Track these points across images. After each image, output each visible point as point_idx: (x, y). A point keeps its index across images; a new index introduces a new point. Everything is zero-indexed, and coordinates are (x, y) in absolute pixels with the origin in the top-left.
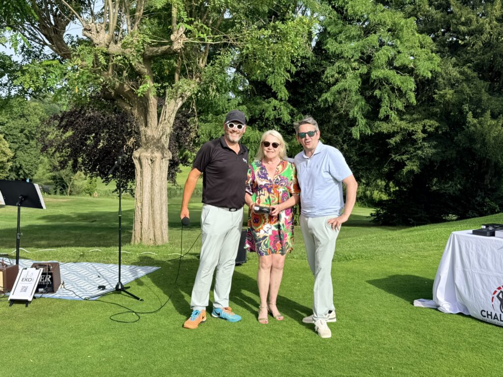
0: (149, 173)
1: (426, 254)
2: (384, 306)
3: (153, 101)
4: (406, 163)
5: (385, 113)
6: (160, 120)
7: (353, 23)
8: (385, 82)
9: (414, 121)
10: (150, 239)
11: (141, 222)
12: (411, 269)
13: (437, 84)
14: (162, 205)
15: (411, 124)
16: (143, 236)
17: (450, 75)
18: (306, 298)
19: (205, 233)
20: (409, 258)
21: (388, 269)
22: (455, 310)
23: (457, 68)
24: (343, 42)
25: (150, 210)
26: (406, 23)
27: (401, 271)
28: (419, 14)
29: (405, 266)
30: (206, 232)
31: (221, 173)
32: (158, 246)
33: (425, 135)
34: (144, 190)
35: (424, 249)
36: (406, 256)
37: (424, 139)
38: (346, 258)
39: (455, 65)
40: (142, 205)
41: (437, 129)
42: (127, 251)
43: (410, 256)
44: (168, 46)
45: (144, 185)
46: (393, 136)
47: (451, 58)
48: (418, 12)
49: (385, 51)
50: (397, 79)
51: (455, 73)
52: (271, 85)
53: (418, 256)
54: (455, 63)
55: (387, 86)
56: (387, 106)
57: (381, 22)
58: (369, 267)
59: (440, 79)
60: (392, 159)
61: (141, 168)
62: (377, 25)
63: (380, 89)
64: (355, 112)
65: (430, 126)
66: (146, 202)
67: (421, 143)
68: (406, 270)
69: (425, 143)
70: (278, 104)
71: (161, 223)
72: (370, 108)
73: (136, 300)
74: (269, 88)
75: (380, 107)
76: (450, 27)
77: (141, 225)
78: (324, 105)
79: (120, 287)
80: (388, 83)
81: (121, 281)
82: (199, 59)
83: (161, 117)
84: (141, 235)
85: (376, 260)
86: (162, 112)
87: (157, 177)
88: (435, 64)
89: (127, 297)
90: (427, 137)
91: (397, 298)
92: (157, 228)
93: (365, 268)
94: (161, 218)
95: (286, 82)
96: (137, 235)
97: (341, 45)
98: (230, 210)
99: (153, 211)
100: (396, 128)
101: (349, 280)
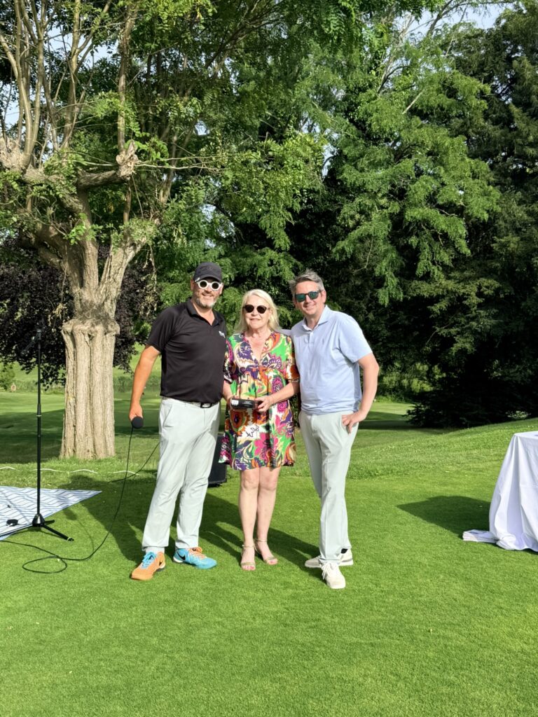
0: (86, 355)
1: (481, 466)
2: (422, 541)
3: (92, 251)
4: (456, 338)
5: (425, 268)
6: (103, 277)
7: (379, 143)
8: (424, 225)
9: (465, 280)
10: (88, 451)
11: (74, 426)
12: (460, 487)
13: (496, 228)
14: (105, 400)
15: (462, 284)
16: (78, 447)
17: (515, 216)
18: (310, 531)
19: (165, 440)
20: (458, 472)
21: (428, 487)
22: (520, 545)
23: (523, 207)
24: (366, 169)
25: (88, 408)
26: (453, 144)
27: (447, 490)
28: (470, 130)
29: (452, 484)
30: (167, 439)
31: (188, 352)
32: (100, 461)
33: (481, 300)
34: (78, 379)
35: (478, 459)
36: (454, 469)
37: (480, 306)
38: (370, 474)
39: (520, 203)
40: (76, 401)
41: (497, 291)
42: (52, 468)
43: (459, 469)
44: (113, 172)
45: (79, 371)
46: (438, 302)
47: (515, 193)
48: (469, 128)
49: (424, 183)
50: (442, 222)
51: (520, 213)
52: (266, 229)
53: (470, 470)
54: (521, 199)
55: (427, 231)
56: (428, 259)
57: (417, 142)
58: (402, 486)
59: (501, 222)
60: (437, 333)
61: (75, 347)
62: (412, 146)
63: (417, 235)
64: (382, 268)
65: (487, 287)
66: (82, 396)
67: (475, 311)
68: (453, 489)
69: (482, 312)
70: (276, 257)
71: (104, 427)
72: (404, 263)
73: (63, 540)
74: (262, 233)
75: (418, 260)
76: (514, 149)
77: (75, 430)
78: (341, 257)
79: (39, 522)
80: (429, 227)
81: (41, 512)
82: (159, 192)
83: (104, 273)
84: (75, 446)
85: (411, 476)
86: (106, 266)
87: (97, 360)
88: (492, 200)
89: (50, 536)
90: (484, 302)
91: (440, 529)
92: (99, 434)
93: (395, 488)
94: (104, 419)
95: (286, 225)
96: (68, 445)
97: (363, 173)
98: (201, 407)
99: (93, 409)
100: (441, 290)
101: (373, 505)
